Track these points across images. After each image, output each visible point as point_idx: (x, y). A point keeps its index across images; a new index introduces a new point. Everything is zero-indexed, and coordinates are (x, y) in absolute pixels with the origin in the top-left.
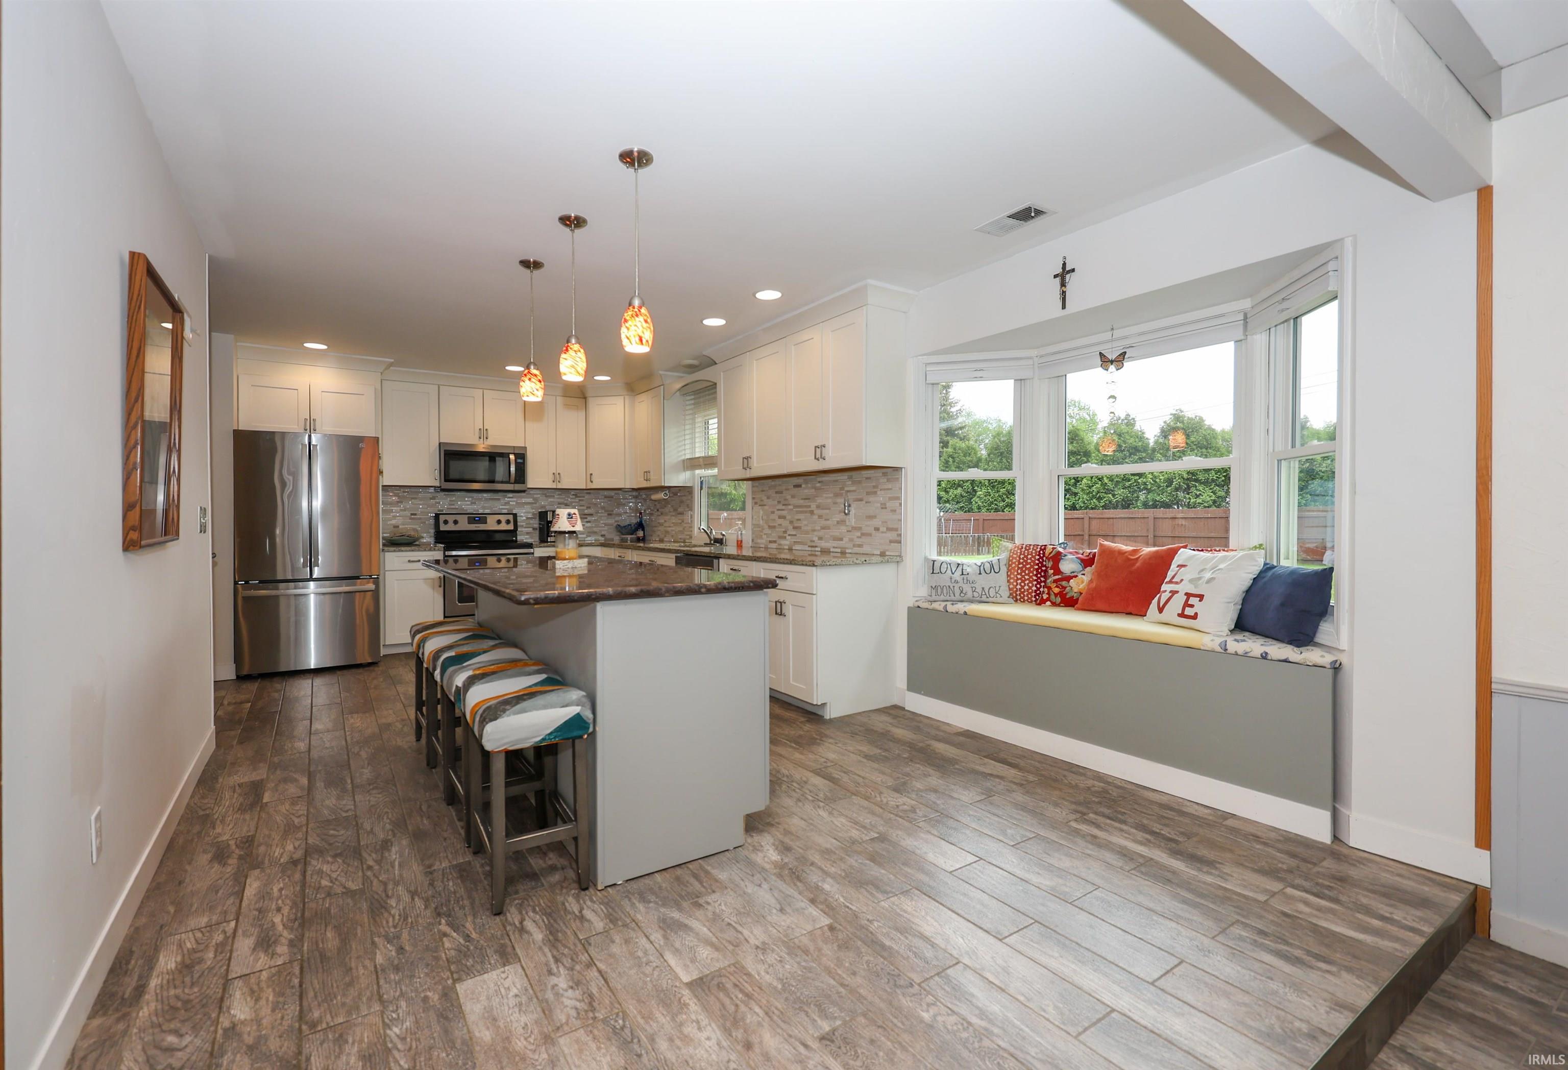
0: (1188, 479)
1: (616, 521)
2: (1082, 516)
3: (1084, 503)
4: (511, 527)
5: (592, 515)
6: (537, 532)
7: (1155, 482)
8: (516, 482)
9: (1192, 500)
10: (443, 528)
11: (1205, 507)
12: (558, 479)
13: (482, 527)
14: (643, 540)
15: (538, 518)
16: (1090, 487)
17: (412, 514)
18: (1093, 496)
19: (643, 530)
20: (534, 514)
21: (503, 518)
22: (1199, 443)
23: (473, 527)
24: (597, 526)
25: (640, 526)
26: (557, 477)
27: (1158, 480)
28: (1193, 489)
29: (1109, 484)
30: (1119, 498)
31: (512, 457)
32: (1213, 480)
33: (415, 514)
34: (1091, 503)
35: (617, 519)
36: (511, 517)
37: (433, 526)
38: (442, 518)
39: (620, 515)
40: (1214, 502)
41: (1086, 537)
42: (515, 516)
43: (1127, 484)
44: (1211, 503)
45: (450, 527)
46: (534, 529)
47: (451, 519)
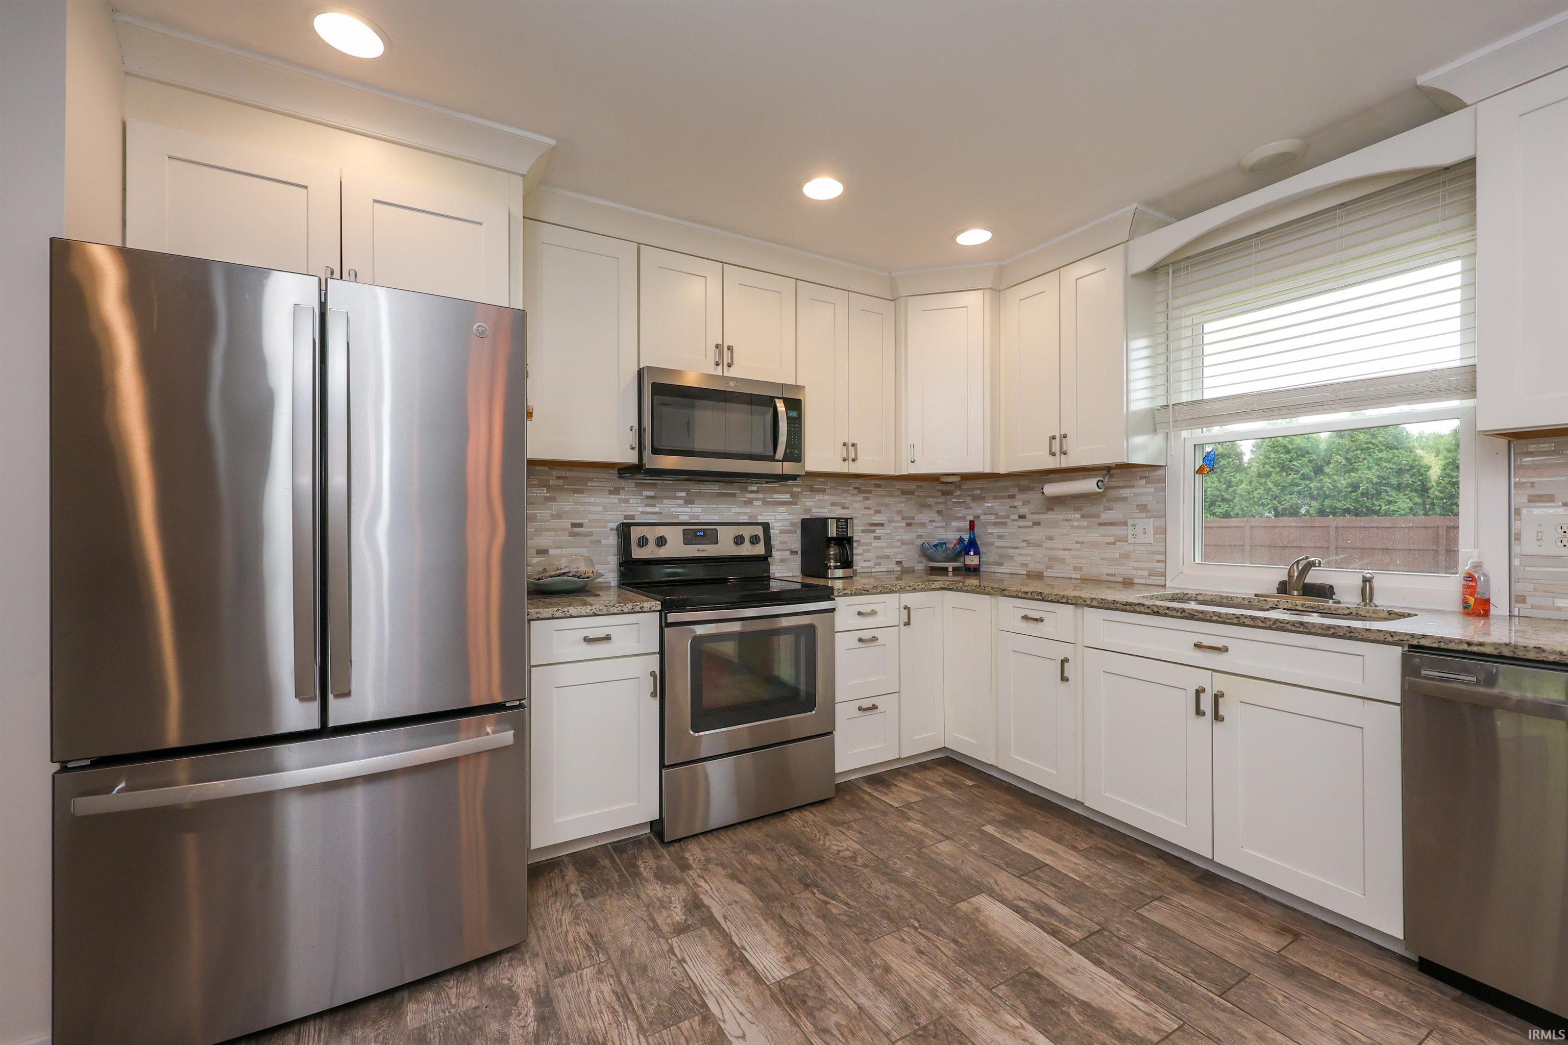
0: (1377, 483)
1: (920, 537)
2: (1242, 524)
3: (1242, 509)
4: (759, 550)
5: (882, 525)
6: (798, 559)
7: (1335, 486)
8: (786, 458)
9: (1384, 508)
10: (638, 553)
11: (1401, 515)
12: (852, 456)
13: (709, 550)
14: (974, 571)
15: (799, 531)
16: (1249, 493)
17: (574, 525)
18: (1254, 502)
19: (977, 553)
20: (793, 524)
21: (747, 532)
22: (1388, 443)
23: (693, 551)
24: (890, 546)
25: (972, 546)
26: (850, 449)
27: (1338, 485)
28: (1383, 495)
29: (1275, 489)
30: (1287, 505)
31: (781, 407)
32: (1408, 485)
33: (581, 525)
34: (1251, 511)
35: (920, 531)
36: (759, 531)
37: (614, 550)
38: (636, 533)
39: (923, 525)
40: (1411, 509)
41: (1247, 547)
42: (766, 527)
43: (1296, 489)
44: (1408, 510)
45: (649, 552)
46: (793, 553)
47: (652, 534)
